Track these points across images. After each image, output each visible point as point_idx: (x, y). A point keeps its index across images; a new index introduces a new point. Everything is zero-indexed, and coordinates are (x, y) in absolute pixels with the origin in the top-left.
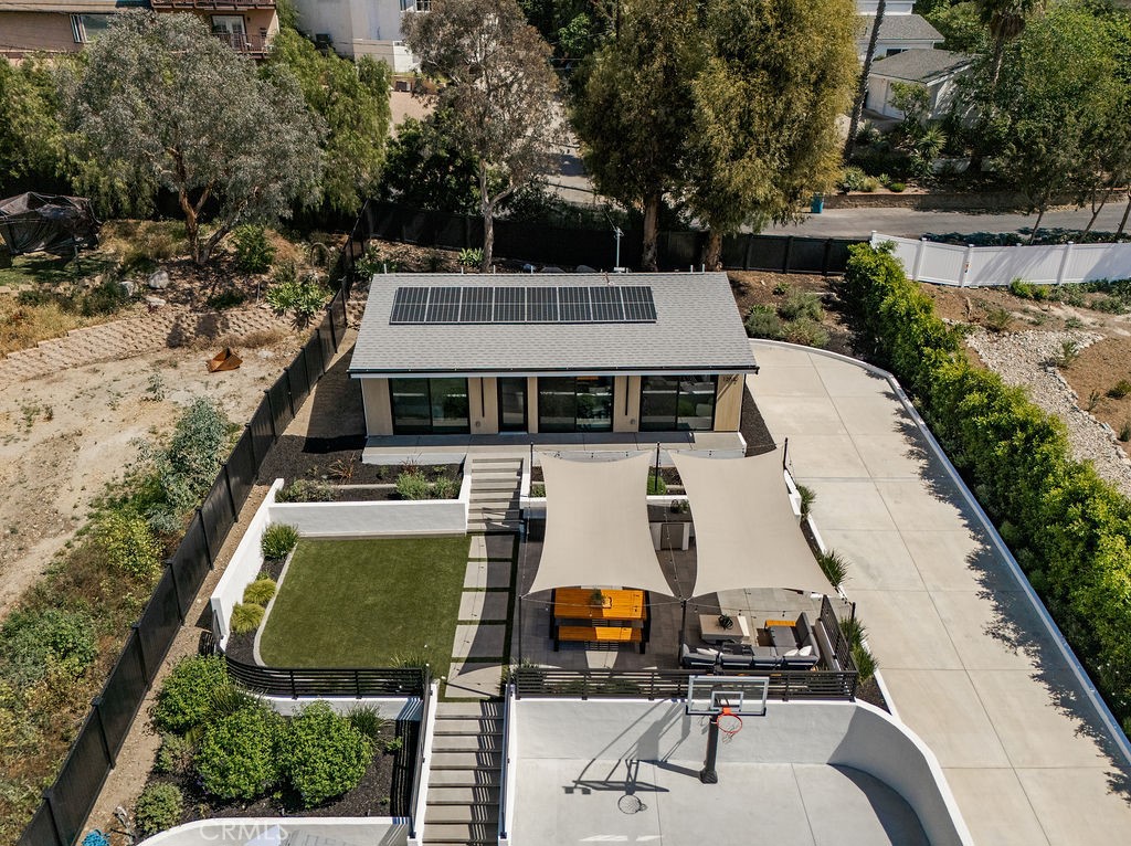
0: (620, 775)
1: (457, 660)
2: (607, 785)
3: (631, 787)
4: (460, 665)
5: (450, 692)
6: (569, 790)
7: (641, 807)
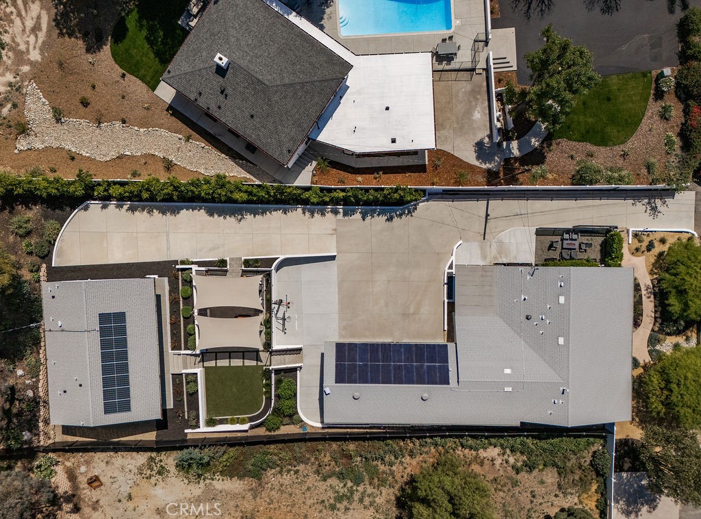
0: (281, 321)
1: (257, 364)
2: (284, 325)
3: (284, 319)
4: (259, 363)
5: (268, 364)
6: (285, 333)
7: (289, 317)
